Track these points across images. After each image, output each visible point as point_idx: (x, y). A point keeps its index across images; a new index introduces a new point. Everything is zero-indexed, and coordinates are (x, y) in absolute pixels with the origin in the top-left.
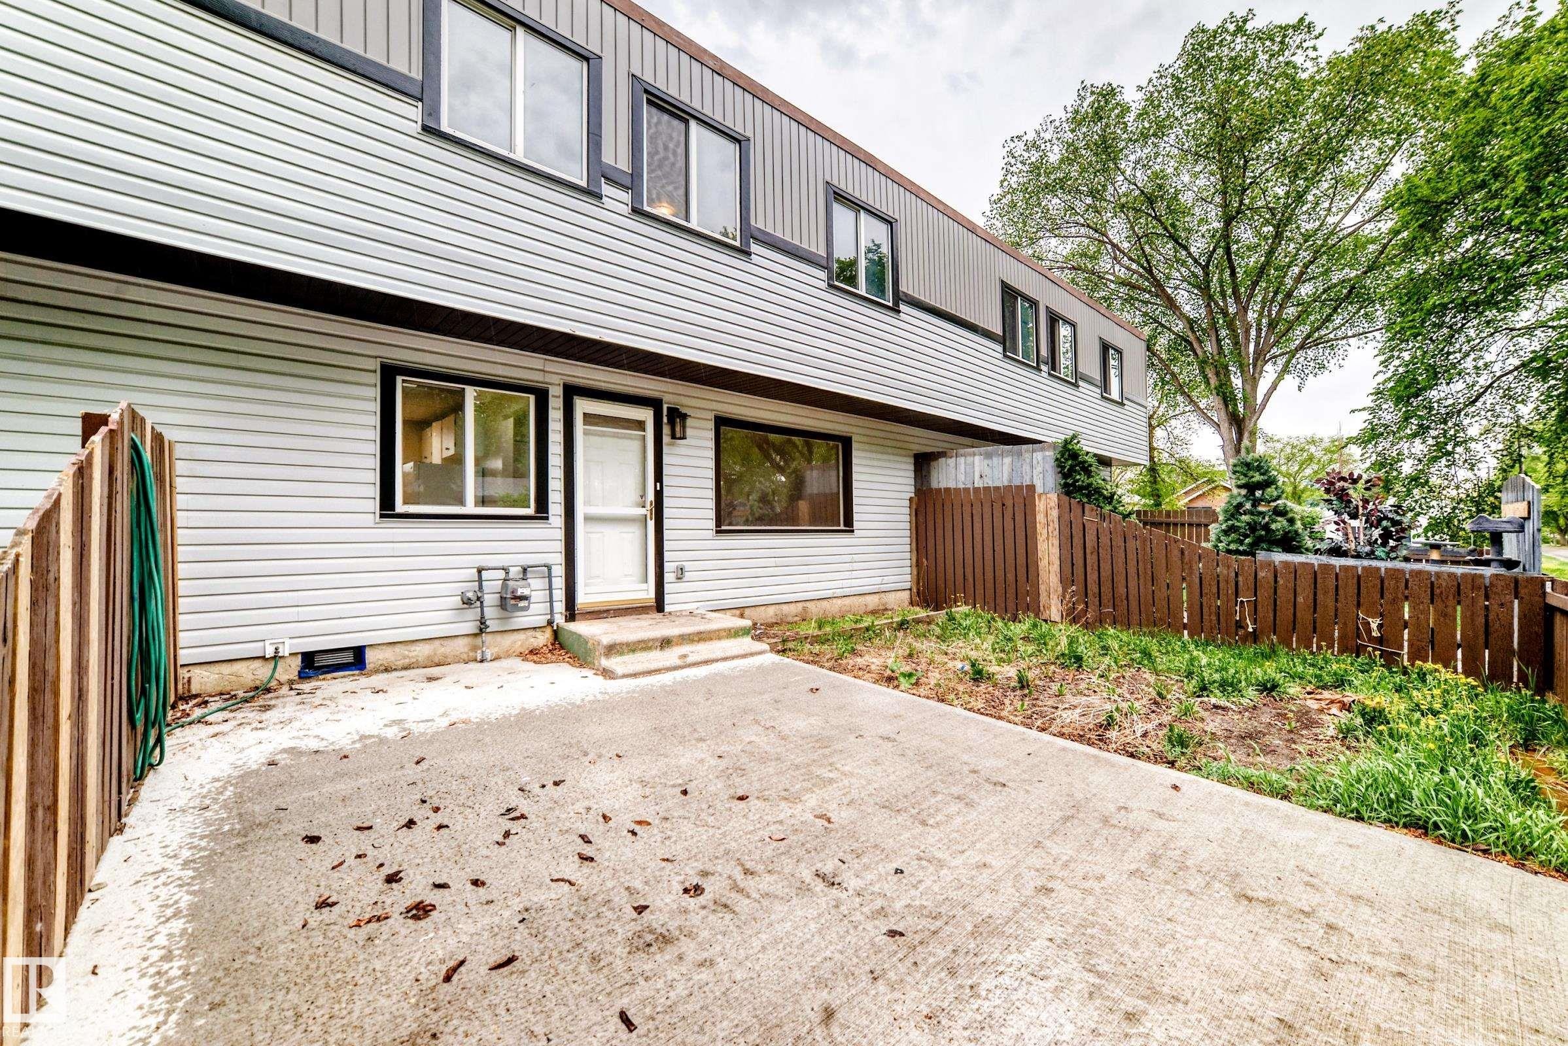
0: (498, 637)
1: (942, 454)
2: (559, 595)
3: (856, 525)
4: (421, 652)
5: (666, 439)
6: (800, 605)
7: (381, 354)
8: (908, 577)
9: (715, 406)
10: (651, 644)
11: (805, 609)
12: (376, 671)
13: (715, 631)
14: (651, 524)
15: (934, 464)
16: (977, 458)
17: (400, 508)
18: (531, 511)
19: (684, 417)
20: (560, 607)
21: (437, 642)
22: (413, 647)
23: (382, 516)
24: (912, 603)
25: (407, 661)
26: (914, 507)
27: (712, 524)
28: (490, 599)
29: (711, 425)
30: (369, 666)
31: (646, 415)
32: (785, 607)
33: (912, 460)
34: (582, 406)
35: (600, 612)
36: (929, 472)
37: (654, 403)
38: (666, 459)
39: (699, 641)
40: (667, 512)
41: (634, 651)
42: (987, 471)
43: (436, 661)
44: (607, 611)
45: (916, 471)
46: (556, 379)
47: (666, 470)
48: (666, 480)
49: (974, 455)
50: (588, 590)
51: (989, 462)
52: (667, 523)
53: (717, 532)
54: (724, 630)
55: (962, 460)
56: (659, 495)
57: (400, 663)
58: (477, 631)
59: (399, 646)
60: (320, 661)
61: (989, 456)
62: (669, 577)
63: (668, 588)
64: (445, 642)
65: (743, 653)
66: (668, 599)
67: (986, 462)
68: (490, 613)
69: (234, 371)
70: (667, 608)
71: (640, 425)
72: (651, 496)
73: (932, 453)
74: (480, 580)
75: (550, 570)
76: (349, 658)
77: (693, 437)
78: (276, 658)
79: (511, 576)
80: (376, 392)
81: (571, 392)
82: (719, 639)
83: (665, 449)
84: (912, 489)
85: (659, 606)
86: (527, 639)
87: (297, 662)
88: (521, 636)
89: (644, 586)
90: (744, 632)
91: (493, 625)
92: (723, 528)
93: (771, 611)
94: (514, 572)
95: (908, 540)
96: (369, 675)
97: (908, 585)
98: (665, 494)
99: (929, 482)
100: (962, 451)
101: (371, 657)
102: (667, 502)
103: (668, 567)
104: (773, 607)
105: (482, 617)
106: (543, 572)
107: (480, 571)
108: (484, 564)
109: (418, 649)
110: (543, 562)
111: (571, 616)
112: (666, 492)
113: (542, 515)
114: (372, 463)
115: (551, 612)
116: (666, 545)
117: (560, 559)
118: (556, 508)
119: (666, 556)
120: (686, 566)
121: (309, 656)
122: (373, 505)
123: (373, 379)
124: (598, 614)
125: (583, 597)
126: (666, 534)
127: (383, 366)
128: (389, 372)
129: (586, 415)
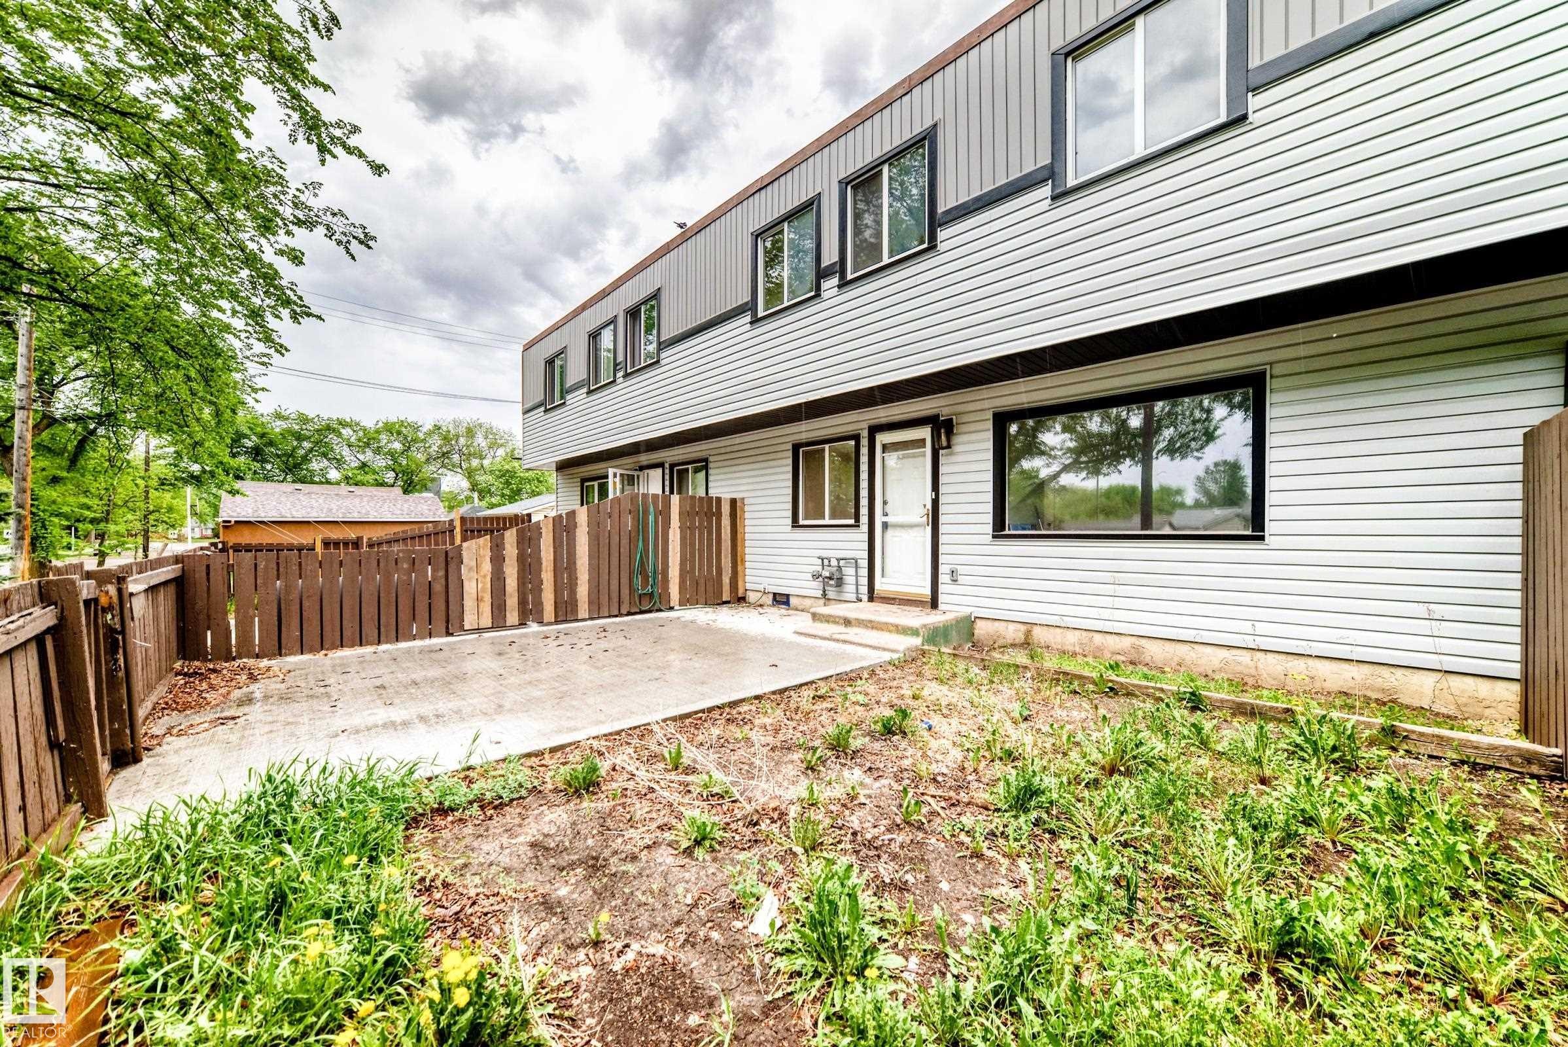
2: (864, 581)
3: (1268, 529)
5: (941, 450)
6: (1127, 641)
7: (792, 439)
9: (986, 404)
10: (837, 620)
12: (794, 609)
13: (883, 624)
14: (929, 529)
17: (802, 522)
18: (853, 521)
19: (954, 425)
20: (864, 590)
21: (813, 600)
22: (805, 600)
25: (802, 607)
27: (989, 529)
29: (990, 424)
30: (791, 606)
31: (925, 433)
32: (1098, 637)
34: (882, 438)
35: (889, 599)
37: (932, 420)
38: (942, 470)
39: (872, 628)
40: (942, 519)
41: (827, 622)
44: (894, 599)
46: (865, 425)
47: (942, 479)
48: (942, 489)
50: (887, 581)
52: (942, 529)
53: (995, 537)
54: (892, 625)
56: (935, 503)
57: (800, 607)
59: (800, 598)
60: (777, 598)
62: (944, 578)
63: (942, 588)
64: (816, 600)
65: (879, 646)
66: (942, 598)
70: (941, 607)
71: (922, 442)
72: (928, 505)
74: (822, 565)
75: (857, 563)
76: (784, 599)
77: (964, 443)
78: (765, 593)
79: (832, 564)
80: (790, 461)
81: (874, 430)
82: (890, 632)
83: (942, 460)
85: (934, 604)
87: (771, 597)
89: (922, 584)
90: (913, 632)
91: (828, 594)
92: (1001, 533)
94: (834, 562)
96: (791, 610)
98: (940, 502)
101: (793, 601)
102: (942, 509)
103: (943, 569)
105: (824, 589)
106: (853, 564)
107: (822, 560)
108: (825, 556)
109: (806, 602)
110: (855, 556)
111: (871, 599)
112: (942, 499)
113: (857, 525)
114: (790, 499)
115: (857, 592)
116: (942, 549)
117: (865, 555)
118: (864, 519)
119: (942, 559)
120: (961, 569)
121: (775, 594)
122: (790, 521)
123: (790, 454)
124: (888, 600)
125: (880, 585)
126: (942, 539)
127: (793, 445)
128: (796, 448)
129: (884, 447)
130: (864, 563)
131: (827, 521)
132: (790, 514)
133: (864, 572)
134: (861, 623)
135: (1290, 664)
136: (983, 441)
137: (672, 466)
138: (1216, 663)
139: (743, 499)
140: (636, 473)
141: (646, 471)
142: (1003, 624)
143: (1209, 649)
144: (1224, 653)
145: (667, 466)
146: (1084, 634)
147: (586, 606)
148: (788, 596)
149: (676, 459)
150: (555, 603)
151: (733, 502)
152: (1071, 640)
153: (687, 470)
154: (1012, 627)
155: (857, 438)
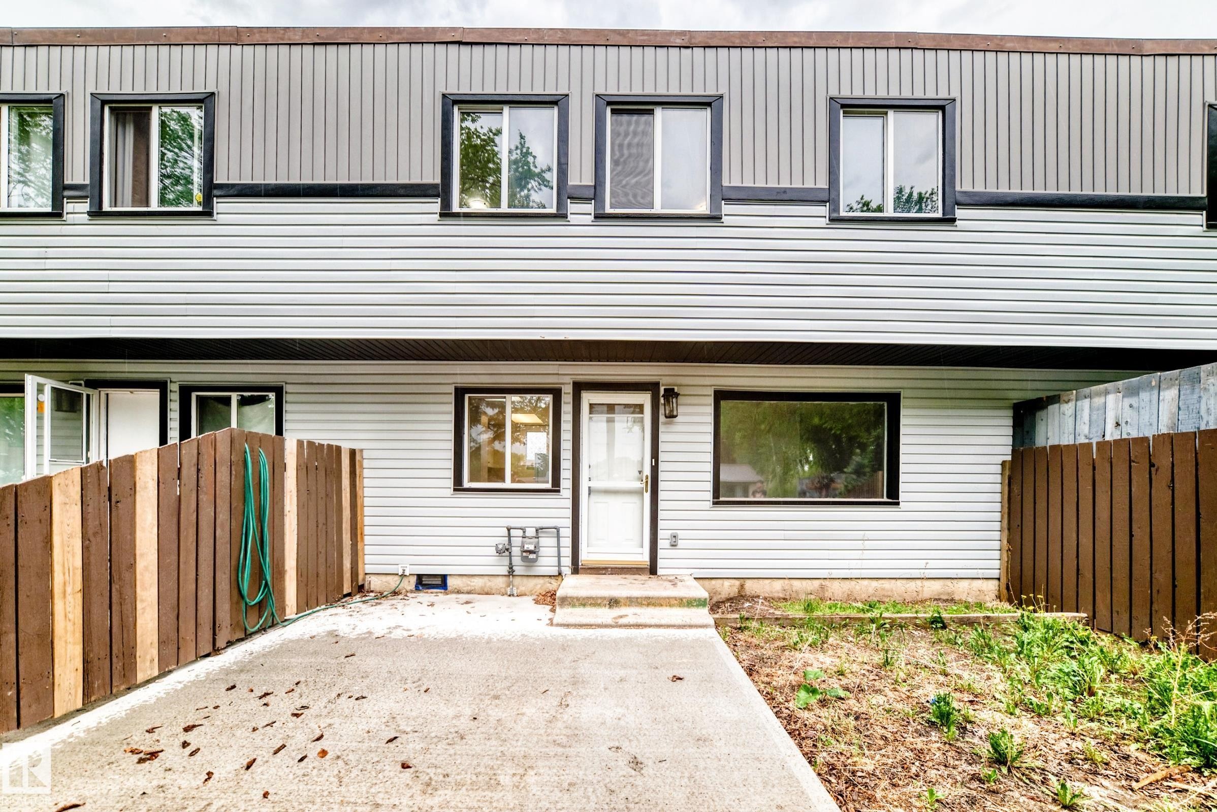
0: (525, 580)
1: (1054, 399)
2: (567, 552)
3: (902, 496)
4: (477, 583)
5: (662, 418)
6: (817, 583)
7: (455, 381)
8: (997, 564)
9: (707, 381)
10: (599, 601)
11: (822, 587)
12: (452, 592)
13: (665, 598)
14: (647, 496)
15: (1040, 414)
16: (1111, 398)
17: (467, 484)
18: (549, 486)
19: (677, 395)
20: (567, 561)
21: (486, 578)
22: (473, 579)
23: (455, 490)
24: (999, 597)
25: (469, 588)
26: (1007, 473)
27: (709, 496)
28: (516, 551)
29: (711, 400)
30: (449, 588)
31: (644, 399)
32: (796, 583)
33: (1010, 413)
34: (588, 398)
35: (600, 569)
36: (1033, 426)
37: (651, 387)
38: (662, 437)
39: (648, 605)
40: (662, 485)
41: (584, 605)
42: (1128, 414)
43: (486, 590)
44: (606, 569)
45: (1014, 427)
46: (569, 380)
47: (662, 447)
48: (662, 456)
49: (1107, 392)
50: (591, 549)
51: (1134, 401)
52: (661, 495)
53: (714, 503)
54: (675, 599)
55: (1086, 403)
56: (655, 470)
57: (465, 589)
58: (507, 574)
59: (465, 577)
60: (425, 581)
61: (1133, 392)
62: (662, 543)
63: (661, 553)
64: (492, 579)
65: (684, 623)
66: (660, 563)
67: (1127, 402)
68: (517, 560)
69: (384, 405)
70: (660, 572)
71: (640, 408)
72: (647, 471)
73: (1040, 399)
74: (509, 536)
75: (558, 531)
76: (438, 581)
77: (685, 414)
78: (403, 576)
79: (527, 534)
80: (451, 408)
81: (579, 387)
82: (671, 606)
83: (662, 428)
84: (1009, 450)
85: (653, 570)
86: (544, 584)
87: (413, 580)
88: (541, 581)
89: (640, 550)
90: (700, 603)
91: (518, 570)
92: (722, 499)
93: (778, 586)
94: (531, 532)
95: (998, 516)
96: (447, 594)
97: (996, 573)
98: (660, 469)
99: (1032, 440)
100: (1086, 391)
101: (450, 582)
102: (662, 476)
103: (661, 534)
104: (781, 581)
105: (511, 564)
106: (552, 533)
107: (509, 530)
108: (513, 525)
109: (476, 581)
110: (553, 525)
111: (576, 570)
112: (662, 467)
113: (556, 488)
114: (451, 455)
115: (559, 565)
116: (661, 515)
117: (569, 523)
118: (566, 483)
119: (661, 524)
120: (681, 534)
121: (420, 577)
122: (450, 483)
123: (452, 398)
124: (597, 570)
125: (585, 556)
126: (661, 505)
127: (456, 389)
128: (460, 393)
129: (592, 406)
130: (567, 532)
131: (508, 484)
132: (450, 474)
133: (567, 542)
134: (632, 601)
135: (908, 585)
136: (703, 414)
137: (185, 392)
138: (871, 591)
139: (361, 450)
140: (84, 391)
141: (104, 391)
142: (720, 581)
143: (866, 582)
144: (874, 584)
145: (174, 388)
146: (787, 581)
147: (155, 652)
148: (444, 577)
149: (190, 380)
150: (86, 662)
151: (353, 453)
152: (777, 588)
153: (227, 401)
154: (727, 583)
155: (556, 393)
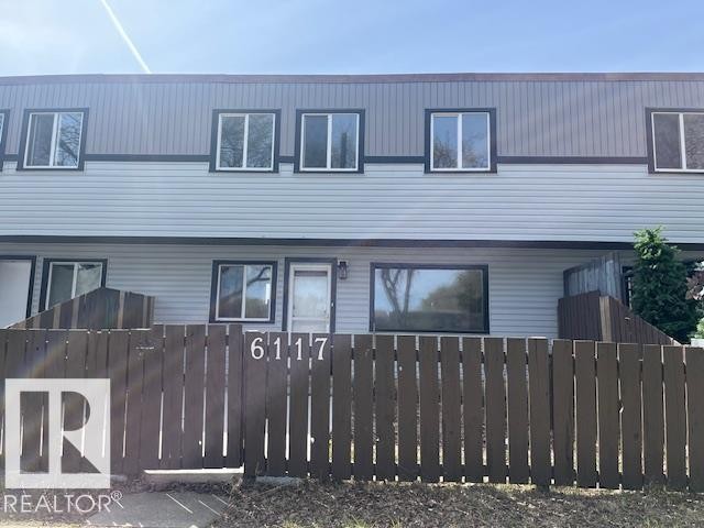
3: (492, 328)
5: (338, 279)
7: (214, 257)
9: (367, 257)
14: (328, 326)
17: (217, 318)
18: (268, 319)
19: (347, 266)
23: (210, 322)
29: (368, 268)
31: (328, 267)
34: (293, 267)
37: (333, 261)
38: (338, 290)
40: (337, 320)
45: (564, 285)
46: (282, 256)
47: (338, 296)
48: (338, 302)
52: (337, 326)
56: (333, 310)
71: (325, 273)
72: (328, 311)
77: (351, 277)
80: (210, 273)
81: (289, 260)
83: (338, 285)
98: (337, 310)
102: (337, 314)
112: (338, 308)
113: (272, 321)
118: (279, 318)
122: (208, 317)
123: (211, 267)
127: (214, 261)
128: (216, 263)
129: (296, 272)
131: (243, 318)
132: (208, 312)
136: (363, 277)
137: (47, 262)
139: (155, 297)
145: (41, 259)
149: (50, 255)
151: (149, 298)
153: (72, 267)
155: (274, 264)
